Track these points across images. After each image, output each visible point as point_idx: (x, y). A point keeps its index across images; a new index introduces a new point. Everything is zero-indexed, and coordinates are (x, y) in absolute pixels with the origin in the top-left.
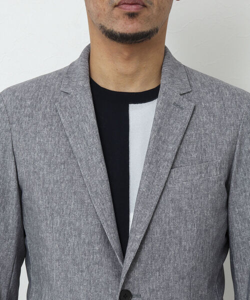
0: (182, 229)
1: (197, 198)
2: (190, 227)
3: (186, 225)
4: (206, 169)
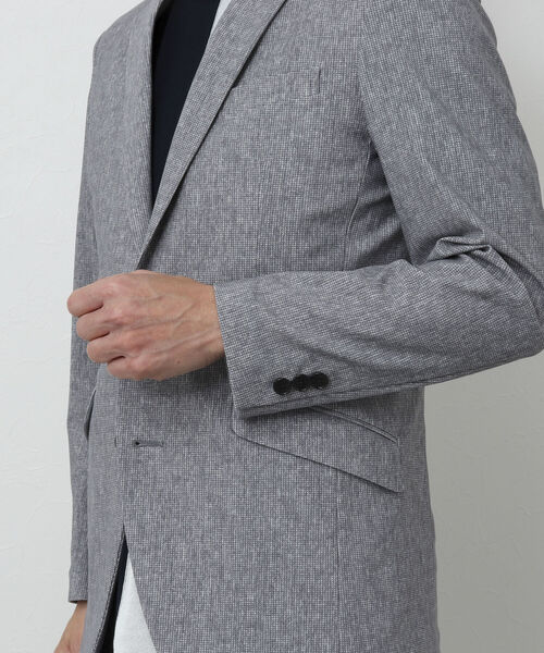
1: (268, 137)
4: (290, 83)
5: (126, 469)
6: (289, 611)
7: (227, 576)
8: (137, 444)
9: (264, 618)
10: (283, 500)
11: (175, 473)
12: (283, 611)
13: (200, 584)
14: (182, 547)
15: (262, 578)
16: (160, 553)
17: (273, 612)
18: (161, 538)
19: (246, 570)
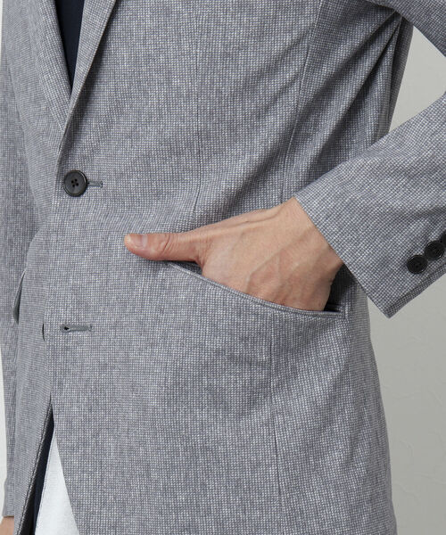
0: (171, 53)
2: (186, 47)
3: (179, 43)
5: (55, 356)
6: (225, 510)
7: (154, 476)
8: (66, 329)
9: (198, 520)
10: (210, 389)
11: (102, 360)
12: (218, 511)
13: (128, 484)
14: (110, 444)
15: (191, 475)
16: (89, 450)
17: (208, 512)
18: (89, 434)
19: (173, 467)
